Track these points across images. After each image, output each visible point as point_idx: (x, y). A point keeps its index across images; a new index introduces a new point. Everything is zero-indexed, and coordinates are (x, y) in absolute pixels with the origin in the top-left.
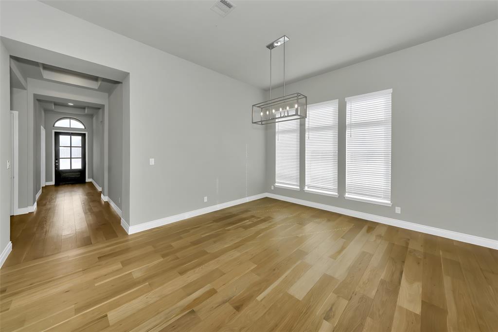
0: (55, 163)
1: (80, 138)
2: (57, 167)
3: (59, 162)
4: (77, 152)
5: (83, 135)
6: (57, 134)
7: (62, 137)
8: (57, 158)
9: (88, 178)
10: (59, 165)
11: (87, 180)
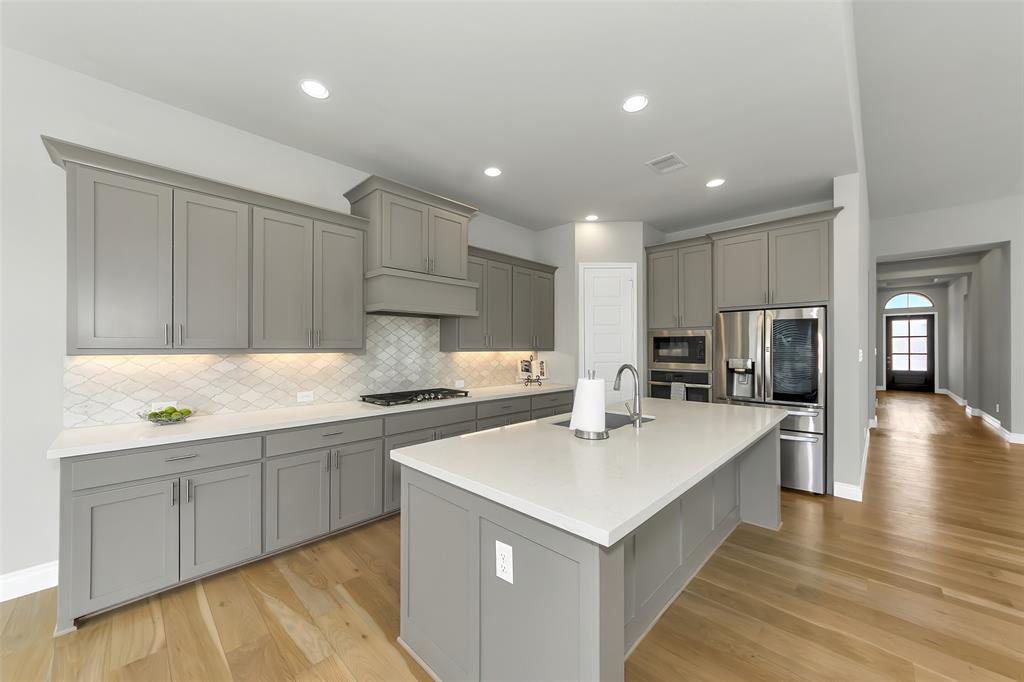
0: (887, 360)
1: (924, 322)
2: (889, 365)
3: (891, 360)
4: (921, 345)
5: (931, 318)
6: (889, 320)
7: (895, 324)
8: (889, 353)
9: (940, 387)
10: (891, 364)
11: (937, 390)
